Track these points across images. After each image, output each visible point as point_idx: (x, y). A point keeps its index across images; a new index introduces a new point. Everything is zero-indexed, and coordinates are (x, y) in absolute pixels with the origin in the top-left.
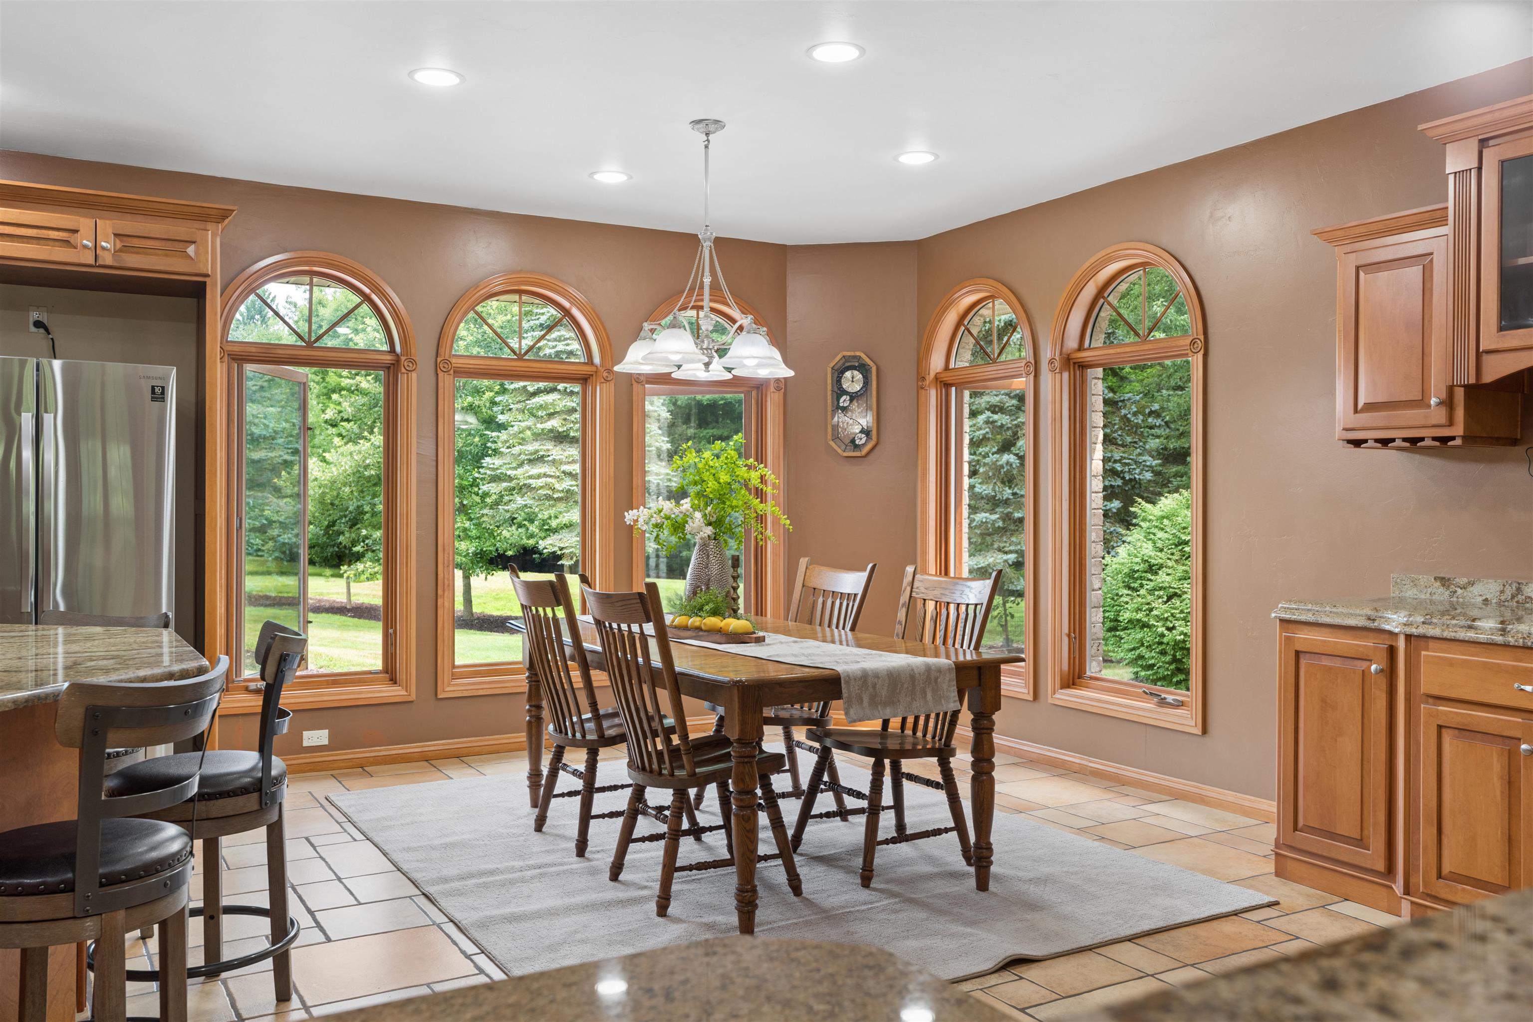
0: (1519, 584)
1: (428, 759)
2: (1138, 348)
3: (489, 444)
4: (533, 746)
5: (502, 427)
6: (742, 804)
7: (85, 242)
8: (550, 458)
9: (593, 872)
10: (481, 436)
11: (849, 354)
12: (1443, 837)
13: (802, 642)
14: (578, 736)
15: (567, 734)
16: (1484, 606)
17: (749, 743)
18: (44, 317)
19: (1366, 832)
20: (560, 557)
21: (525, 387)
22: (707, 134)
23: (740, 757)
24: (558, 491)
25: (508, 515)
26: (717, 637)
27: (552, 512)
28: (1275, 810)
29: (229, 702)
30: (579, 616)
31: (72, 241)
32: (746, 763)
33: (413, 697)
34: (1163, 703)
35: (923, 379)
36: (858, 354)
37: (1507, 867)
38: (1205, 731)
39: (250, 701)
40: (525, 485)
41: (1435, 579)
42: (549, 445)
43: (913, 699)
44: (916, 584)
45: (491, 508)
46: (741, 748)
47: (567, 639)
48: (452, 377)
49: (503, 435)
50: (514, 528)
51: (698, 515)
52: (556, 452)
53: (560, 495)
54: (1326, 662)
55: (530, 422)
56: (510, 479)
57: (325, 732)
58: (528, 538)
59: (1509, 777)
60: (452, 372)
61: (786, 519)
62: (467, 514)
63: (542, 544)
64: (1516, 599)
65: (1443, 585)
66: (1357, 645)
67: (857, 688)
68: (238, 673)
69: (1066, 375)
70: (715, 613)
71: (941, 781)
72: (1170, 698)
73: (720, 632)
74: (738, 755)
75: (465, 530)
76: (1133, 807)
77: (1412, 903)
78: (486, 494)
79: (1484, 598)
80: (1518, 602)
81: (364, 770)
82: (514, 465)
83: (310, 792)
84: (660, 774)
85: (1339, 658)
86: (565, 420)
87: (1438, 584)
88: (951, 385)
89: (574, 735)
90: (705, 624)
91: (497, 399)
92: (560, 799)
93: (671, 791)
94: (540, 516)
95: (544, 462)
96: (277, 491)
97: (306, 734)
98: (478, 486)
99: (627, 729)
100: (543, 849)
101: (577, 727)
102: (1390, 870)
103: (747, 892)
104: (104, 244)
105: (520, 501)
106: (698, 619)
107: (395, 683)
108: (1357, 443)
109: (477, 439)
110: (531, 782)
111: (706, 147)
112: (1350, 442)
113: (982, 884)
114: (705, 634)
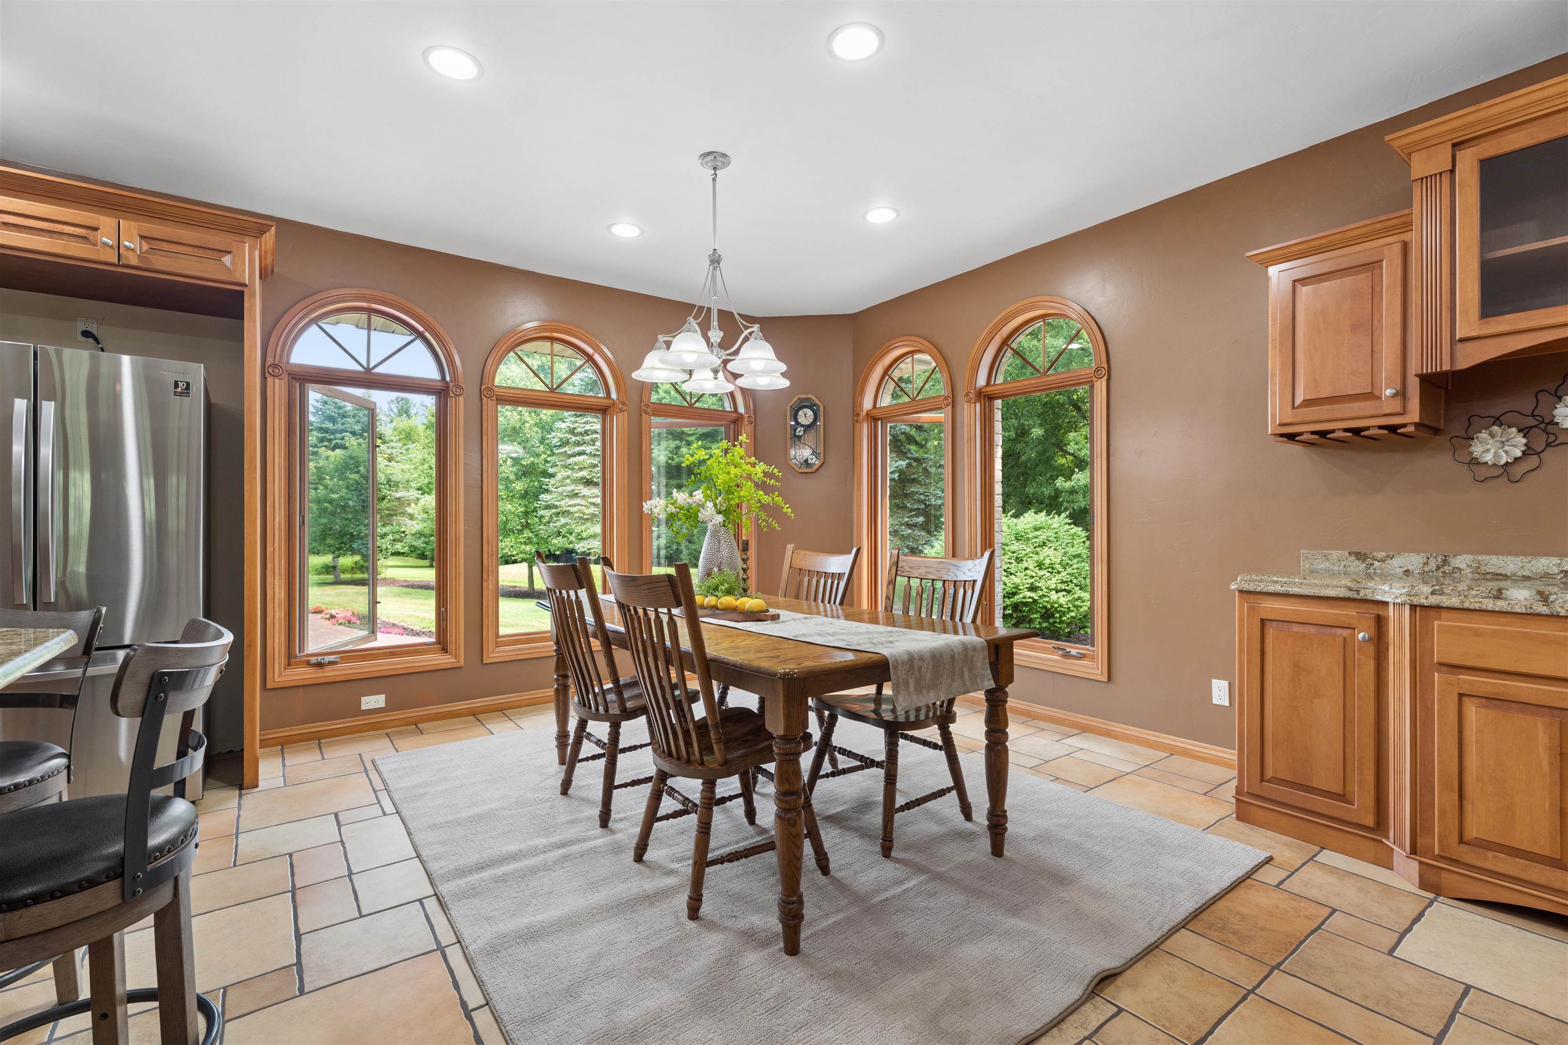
0: (1445, 556)
1: (475, 714)
2: (1038, 381)
3: (544, 487)
4: (561, 711)
5: (552, 476)
6: (788, 807)
7: (104, 239)
8: (581, 495)
9: (616, 849)
10: (538, 482)
11: (803, 396)
12: (1465, 803)
13: (811, 618)
14: (601, 709)
15: (590, 708)
16: (1405, 577)
17: (792, 739)
18: (93, 328)
19: (1349, 788)
20: (589, 555)
21: (566, 452)
22: (715, 169)
23: (785, 754)
24: (586, 514)
25: (556, 529)
26: (734, 616)
27: (583, 527)
28: (1236, 758)
29: (288, 675)
30: (601, 596)
31: (91, 238)
32: (792, 761)
33: (462, 663)
34: (1067, 655)
35: (858, 415)
36: (810, 396)
37: (1559, 839)
38: (1109, 678)
39: (310, 674)
40: (566, 511)
41: (1349, 554)
42: (581, 487)
43: (953, 680)
44: (900, 564)
45: (545, 525)
46: (787, 744)
47: (589, 618)
48: (495, 402)
49: (552, 481)
50: (560, 538)
51: (710, 505)
52: (585, 491)
53: (588, 517)
54: (1296, 628)
55: (569, 473)
56: (556, 507)
57: (383, 697)
58: (569, 544)
59: (1561, 749)
60: (494, 398)
61: (787, 508)
62: (530, 529)
63: (577, 547)
64: (1442, 570)
65: (1359, 559)
66: (1337, 614)
67: (904, 672)
68: (302, 649)
69: (978, 406)
70: (729, 592)
71: (940, 743)
72: (1074, 652)
73: (735, 610)
74: (782, 751)
75: (529, 538)
76: (1057, 741)
77: (1420, 863)
78: (542, 517)
79: (1405, 569)
80: (1443, 572)
81: (417, 727)
82: (559, 499)
83: (360, 755)
84: (689, 762)
85: (1313, 626)
86: (591, 471)
87: (1353, 558)
88: (879, 419)
89: (597, 710)
90: (720, 603)
91: (549, 459)
92: (585, 763)
93: (701, 781)
94: (576, 531)
95: (578, 497)
96: (411, 517)
97: (364, 699)
98: (537, 512)
99: (648, 700)
100: (568, 819)
101: (600, 699)
102: (1380, 824)
103: (793, 903)
104: (126, 243)
105: (563, 520)
106: (714, 598)
107: (447, 652)
108: (1291, 437)
109: (536, 483)
110: (558, 742)
111: (714, 180)
112: (1282, 435)
113: (997, 850)
114: (722, 612)
